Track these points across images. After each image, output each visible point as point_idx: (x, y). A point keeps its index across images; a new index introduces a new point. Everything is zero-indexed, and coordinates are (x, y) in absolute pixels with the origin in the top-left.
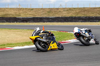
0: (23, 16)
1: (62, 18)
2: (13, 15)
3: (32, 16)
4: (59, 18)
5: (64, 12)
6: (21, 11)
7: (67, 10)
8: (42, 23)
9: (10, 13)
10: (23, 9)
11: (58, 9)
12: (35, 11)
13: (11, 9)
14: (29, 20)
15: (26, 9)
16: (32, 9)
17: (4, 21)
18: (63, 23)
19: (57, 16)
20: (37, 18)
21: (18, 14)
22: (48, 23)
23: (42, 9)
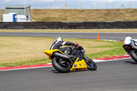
0: (70, 20)
1: (124, 22)
2: (56, 19)
3: (82, 21)
4: (119, 22)
5: (127, 15)
6: (68, 14)
7: (132, 12)
8: (97, 30)
9: (53, 16)
10: (71, 10)
11: (118, 10)
12: (87, 14)
13: (54, 10)
14: (79, 26)
15: (75, 10)
16: (83, 11)
17: (45, 26)
18: (125, 30)
19: (118, 20)
20: (90, 23)
21: (63, 17)
22: (104, 30)
23: (96, 10)
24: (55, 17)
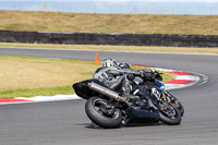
0: (51, 29)
1: (137, 36)
2: (29, 26)
3: (71, 31)
4: (130, 35)
5: (142, 24)
6: (48, 20)
7: (149, 20)
8: (94, 46)
9: (23, 21)
10: (54, 14)
11: (129, 16)
12: (79, 20)
13: (26, 13)
14: (66, 39)
15: (59, 14)
16: (73, 16)
17: (12, 38)
18: (139, 47)
19: (127, 32)
20: (83, 34)
21: (41, 24)
22: (106, 46)
23: (94, 15)
24: (28, 24)
